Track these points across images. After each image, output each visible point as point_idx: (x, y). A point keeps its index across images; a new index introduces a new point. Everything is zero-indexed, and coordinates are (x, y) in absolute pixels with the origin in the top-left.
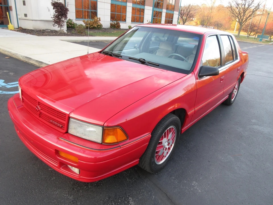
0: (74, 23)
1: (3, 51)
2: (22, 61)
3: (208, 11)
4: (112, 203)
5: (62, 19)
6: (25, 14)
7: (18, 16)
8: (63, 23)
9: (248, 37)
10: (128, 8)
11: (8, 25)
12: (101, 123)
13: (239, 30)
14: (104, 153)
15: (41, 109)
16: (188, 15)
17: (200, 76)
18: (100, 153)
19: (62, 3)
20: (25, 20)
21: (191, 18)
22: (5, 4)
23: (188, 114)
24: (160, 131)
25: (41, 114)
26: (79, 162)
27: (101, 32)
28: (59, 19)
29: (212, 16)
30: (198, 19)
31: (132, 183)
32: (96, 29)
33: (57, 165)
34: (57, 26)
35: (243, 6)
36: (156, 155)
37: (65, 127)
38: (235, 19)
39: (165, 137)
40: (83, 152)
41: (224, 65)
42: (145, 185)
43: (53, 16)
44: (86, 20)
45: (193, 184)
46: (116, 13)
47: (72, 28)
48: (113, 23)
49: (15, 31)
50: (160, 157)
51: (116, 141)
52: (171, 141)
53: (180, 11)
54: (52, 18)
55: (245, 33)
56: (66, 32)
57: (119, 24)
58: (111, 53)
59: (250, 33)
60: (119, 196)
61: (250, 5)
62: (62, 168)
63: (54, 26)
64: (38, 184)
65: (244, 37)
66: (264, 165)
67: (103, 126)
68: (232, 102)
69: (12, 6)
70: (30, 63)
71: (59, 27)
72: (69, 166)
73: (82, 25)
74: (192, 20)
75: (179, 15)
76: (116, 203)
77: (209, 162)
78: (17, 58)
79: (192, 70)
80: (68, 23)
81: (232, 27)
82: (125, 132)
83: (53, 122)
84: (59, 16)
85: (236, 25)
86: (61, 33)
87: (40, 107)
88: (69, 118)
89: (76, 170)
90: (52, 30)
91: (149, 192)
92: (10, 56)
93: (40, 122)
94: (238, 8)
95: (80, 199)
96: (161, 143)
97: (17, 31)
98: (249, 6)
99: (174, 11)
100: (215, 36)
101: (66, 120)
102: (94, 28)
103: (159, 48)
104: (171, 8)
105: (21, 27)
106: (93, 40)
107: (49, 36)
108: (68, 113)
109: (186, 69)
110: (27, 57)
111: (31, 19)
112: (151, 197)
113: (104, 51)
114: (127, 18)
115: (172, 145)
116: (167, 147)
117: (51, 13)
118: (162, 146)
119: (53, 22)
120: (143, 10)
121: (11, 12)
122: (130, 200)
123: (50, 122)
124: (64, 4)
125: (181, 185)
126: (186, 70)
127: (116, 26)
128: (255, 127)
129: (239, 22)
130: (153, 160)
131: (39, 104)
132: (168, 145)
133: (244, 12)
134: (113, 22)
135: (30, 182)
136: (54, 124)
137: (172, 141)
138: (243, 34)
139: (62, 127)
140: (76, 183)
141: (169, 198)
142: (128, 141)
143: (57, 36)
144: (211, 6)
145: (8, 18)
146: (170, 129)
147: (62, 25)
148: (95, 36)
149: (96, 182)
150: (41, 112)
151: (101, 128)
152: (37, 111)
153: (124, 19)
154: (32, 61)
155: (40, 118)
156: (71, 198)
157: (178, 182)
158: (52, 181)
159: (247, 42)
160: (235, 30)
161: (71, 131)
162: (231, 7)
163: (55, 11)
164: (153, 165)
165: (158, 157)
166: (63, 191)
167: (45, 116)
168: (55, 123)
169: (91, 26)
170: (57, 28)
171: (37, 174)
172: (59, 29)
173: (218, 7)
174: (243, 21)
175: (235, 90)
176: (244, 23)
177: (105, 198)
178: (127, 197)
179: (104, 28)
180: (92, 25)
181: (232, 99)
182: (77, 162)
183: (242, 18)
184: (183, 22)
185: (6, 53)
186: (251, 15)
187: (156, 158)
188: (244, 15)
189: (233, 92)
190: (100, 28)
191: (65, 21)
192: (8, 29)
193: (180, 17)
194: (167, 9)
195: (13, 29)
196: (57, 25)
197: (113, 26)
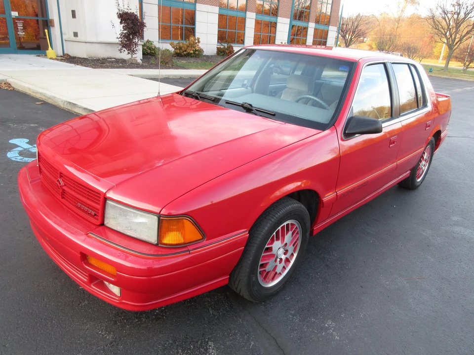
0: (155, 47)
1: (33, 92)
2: (62, 109)
3: (392, 26)
4: (177, 349)
5: (134, 41)
6: (74, 33)
7: (63, 36)
8: (136, 47)
9: (464, 70)
10: (248, 21)
11: (47, 51)
12: (156, 209)
13: (449, 58)
14: (160, 262)
15: (65, 185)
16: (355, 31)
17: (348, 134)
18: (153, 262)
19: (136, 13)
20: (75, 43)
21: (362, 38)
22: (43, 16)
23: (323, 200)
24: (266, 228)
25: (65, 193)
26: (117, 274)
27: (200, 61)
28: (129, 40)
29: (398, 34)
30: (372, 40)
31: (217, 318)
32: (191, 57)
33: (86, 280)
34: (127, 52)
35: (456, 16)
36: (259, 270)
37: (100, 215)
38: (440, 39)
39: (278, 239)
40: (124, 257)
41: (398, 116)
42: (240, 322)
43: (120, 36)
44: (176, 42)
45: (326, 325)
46: (227, 30)
47: (150, 55)
48: (222, 47)
49: (58, 60)
50: (269, 274)
51: (182, 241)
52: (290, 249)
53: (341, 26)
54: (117, 38)
55: (460, 64)
56: (139, 61)
57: (232, 49)
58: (197, 93)
59: (469, 64)
60: (192, 339)
61: (469, 14)
62: (94, 285)
63: (121, 52)
64: (58, 311)
65: (458, 71)
66: (466, 297)
67: (159, 215)
68: (418, 184)
69: (53, 20)
70: (75, 112)
71: (129, 53)
72: (106, 283)
73: (168, 50)
74: (363, 42)
75: (339, 33)
76: (185, 350)
77: (362, 287)
78: (55, 104)
79: (332, 123)
80: (145, 48)
81: (436, 53)
82: (198, 225)
83: (82, 206)
84: (129, 35)
85: (444, 49)
86: (133, 63)
87: (63, 181)
88: (106, 199)
89: (116, 290)
90: (118, 59)
91: (246, 334)
92: (44, 101)
93: (64, 206)
94: (447, 18)
95: (124, 339)
96: (270, 249)
97: (61, 60)
98: (466, 14)
99: (329, 25)
100: (382, 65)
101: (101, 202)
102: (188, 55)
103: (286, 87)
104: (324, 21)
105: (68, 55)
106: (185, 76)
107: (111, 68)
108: (104, 191)
109: (321, 122)
110: (70, 103)
111: (84, 39)
112: (248, 344)
113: (187, 91)
114: (246, 38)
115: (292, 255)
116: (283, 257)
117: (116, 30)
118: (273, 255)
119: (120, 44)
120: (274, 25)
121: (52, 29)
122: (210, 346)
123: (78, 207)
124: (138, 15)
125: (304, 325)
126: (322, 124)
127: (227, 51)
128: (457, 229)
129: (448, 44)
130: (254, 279)
131: (61, 177)
132: (285, 254)
133: (456, 25)
134: (222, 45)
135: (45, 307)
136: (83, 210)
137: (293, 248)
138: (454, 65)
139: (95, 215)
140: (122, 313)
141: (279, 348)
142: (205, 242)
143: (125, 68)
144: (397, 17)
145: (46, 39)
146: (288, 225)
147: (135, 49)
148: (188, 69)
149: (156, 313)
150: (64, 190)
151: (155, 218)
152: (59, 188)
153: (242, 40)
154: (78, 109)
155: (63, 200)
156: (110, 337)
157: (300, 321)
158: (82, 307)
159: (462, 79)
160: (441, 58)
161: (110, 222)
162: (433, 18)
163: (124, 26)
164: (255, 288)
165: (265, 274)
166: (98, 325)
167: (71, 197)
168: (85, 208)
169: (183, 52)
170: (125, 55)
171: (59, 294)
172: (129, 56)
173: (410, 18)
174: (455, 42)
175: (423, 162)
176: (456, 46)
177: (167, 341)
178: (205, 341)
179: (205, 56)
180: (185, 51)
181: (419, 178)
182: (114, 275)
183: (453, 36)
184: (346, 44)
185: (38, 96)
186: (471, 31)
187: (262, 276)
188: (456, 32)
189: (420, 167)
190: (198, 54)
191: (139, 43)
192: (47, 58)
193: (340, 36)
194: (317, 22)
195: (54, 57)
196: (125, 49)
197: (222, 52)
